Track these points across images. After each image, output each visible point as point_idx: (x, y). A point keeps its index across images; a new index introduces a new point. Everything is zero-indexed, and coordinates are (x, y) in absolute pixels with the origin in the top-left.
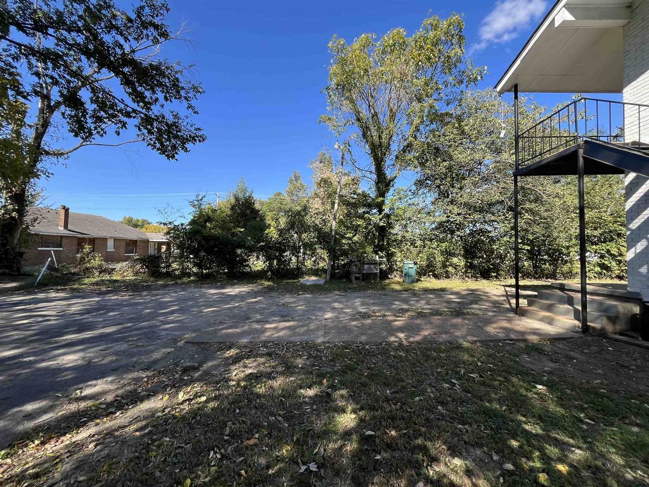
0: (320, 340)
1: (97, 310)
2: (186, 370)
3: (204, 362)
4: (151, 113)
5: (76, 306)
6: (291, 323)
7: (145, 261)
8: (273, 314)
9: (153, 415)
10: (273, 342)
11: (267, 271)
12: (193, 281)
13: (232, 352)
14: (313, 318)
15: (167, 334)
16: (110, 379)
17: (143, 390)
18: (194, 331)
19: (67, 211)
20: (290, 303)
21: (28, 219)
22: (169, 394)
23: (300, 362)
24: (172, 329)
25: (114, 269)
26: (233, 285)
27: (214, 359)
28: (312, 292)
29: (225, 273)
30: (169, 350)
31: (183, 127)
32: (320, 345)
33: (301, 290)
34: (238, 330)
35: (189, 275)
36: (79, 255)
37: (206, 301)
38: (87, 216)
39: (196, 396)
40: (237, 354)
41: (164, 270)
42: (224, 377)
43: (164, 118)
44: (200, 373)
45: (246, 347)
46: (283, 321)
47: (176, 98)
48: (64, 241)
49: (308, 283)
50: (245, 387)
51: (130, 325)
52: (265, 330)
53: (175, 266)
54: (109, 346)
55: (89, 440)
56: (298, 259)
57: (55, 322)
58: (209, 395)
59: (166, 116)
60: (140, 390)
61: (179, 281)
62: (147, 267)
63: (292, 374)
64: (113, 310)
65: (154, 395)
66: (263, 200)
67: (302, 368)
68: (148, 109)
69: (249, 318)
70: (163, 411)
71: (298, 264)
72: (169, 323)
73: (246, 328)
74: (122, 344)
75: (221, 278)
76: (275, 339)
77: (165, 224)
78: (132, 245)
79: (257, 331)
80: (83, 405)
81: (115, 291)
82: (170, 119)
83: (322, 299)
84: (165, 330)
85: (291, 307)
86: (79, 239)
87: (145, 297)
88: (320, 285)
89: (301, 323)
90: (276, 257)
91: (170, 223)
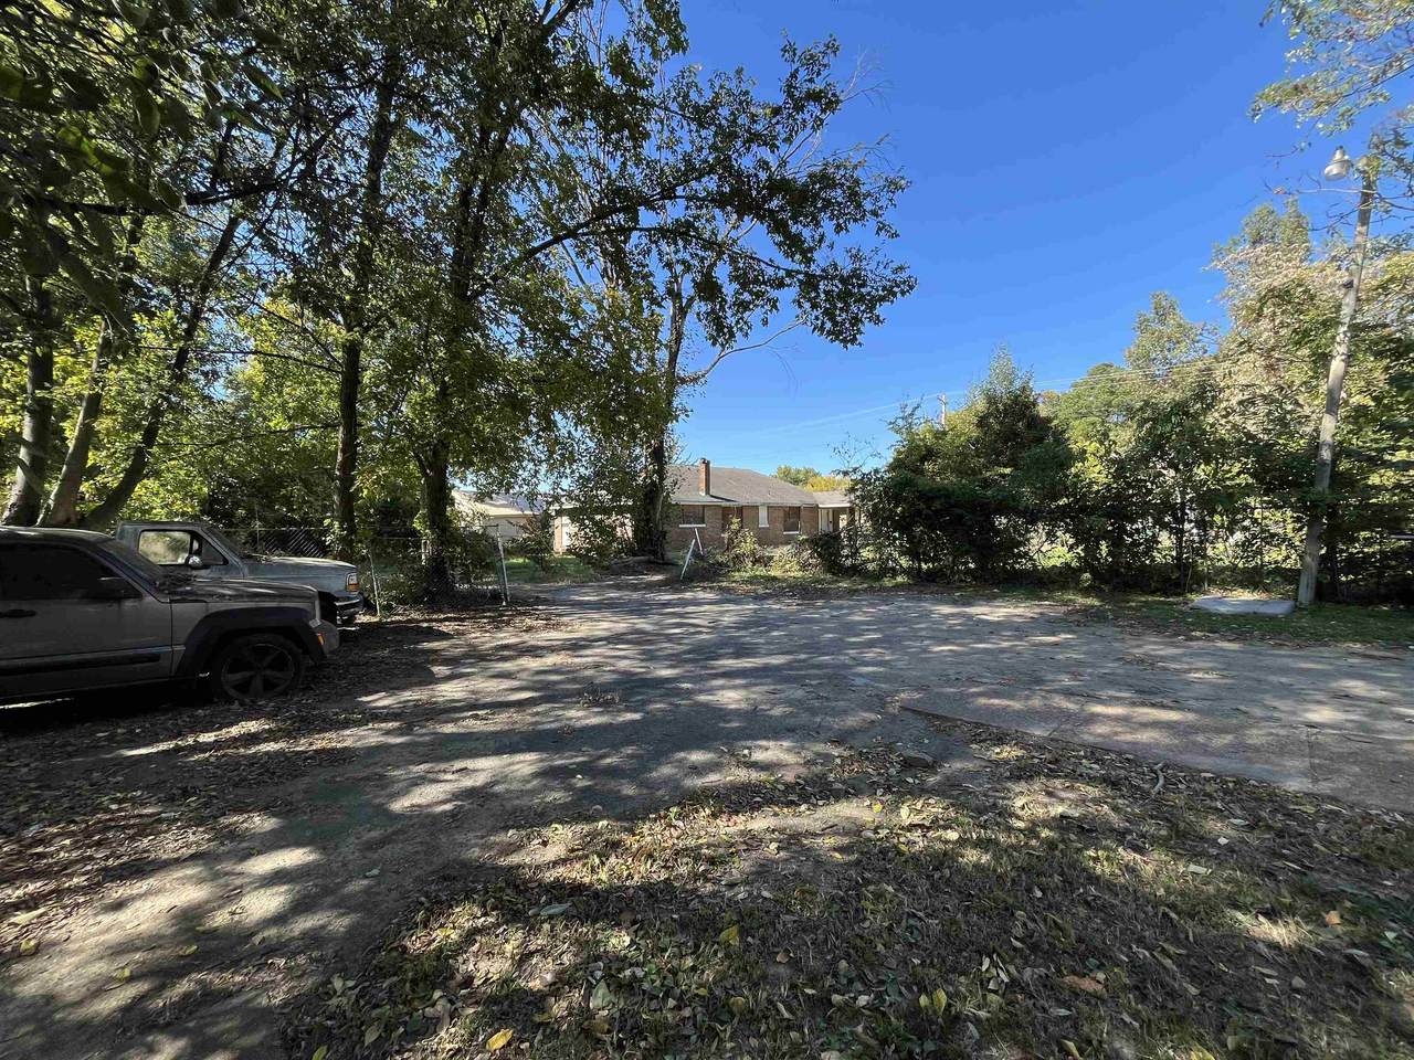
0: (1294, 785)
1: (757, 624)
2: (908, 764)
3: (945, 759)
4: (813, 267)
5: (730, 615)
6: (1173, 716)
7: (817, 544)
8: (1111, 681)
9: (858, 832)
10: (1120, 754)
11: (1080, 570)
12: (902, 584)
13: (1009, 752)
14: (1258, 712)
15: (866, 685)
16: (786, 744)
17: (836, 780)
18: (918, 689)
19: (707, 464)
20: (1163, 658)
21: (668, 482)
22: (882, 802)
23: (1222, 831)
24: (873, 677)
25: (771, 558)
26: (990, 598)
27: (964, 756)
28: (1240, 636)
29: (968, 572)
30: (873, 716)
31: (870, 275)
32: (1297, 798)
33: (1198, 626)
34: (1017, 705)
35: (894, 572)
36: (726, 535)
37: (933, 630)
38: (732, 471)
39: (935, 824)
40: (1018, 759)
41: (849, 562)
42: (995, 805)
43: (836, 269)
44: (938, 778)
45: (1041, 748)
46: (1143, 704)
47: (856, 220)
48: (708, 513)
49: (1223, 609)
50: (1051, 845)
51: (803, 656)
52: (1093, 719)
53: (866, 553)
54: (779, 687)
55: (768, 836)
56: (1179, 540)
57: (707, 637)
58: (965, 833)
59: (840, 264)
60: (831, 777)
61: (876, 585)
62: (820, 555)
63: (1195, 856)
64: (778, 628)
65: (855, 795)
66: (1057, 392)
67: (1230, 849)
68: (808, 261)
69: (1039, 681)
70: (876, 831)
71: (1180, 554)
72: (867, 664)
73: (1036, 702)
74: (797, 689)
75: (962, 581)
76: (1125, 747)
77: (846, 473)
78: (792, 516)
79: (1067, 716)
80: (755, 776)
81: (778, 595)
82: (846, 266)
83: (1285, 660)
84: (861, 675)
85: (1165, 669)
86: (725, 509)
87: (820, 611)
88: (1272, 618)
89: (1208, 721)
90: (1105, 535)
91: (855, 470)
